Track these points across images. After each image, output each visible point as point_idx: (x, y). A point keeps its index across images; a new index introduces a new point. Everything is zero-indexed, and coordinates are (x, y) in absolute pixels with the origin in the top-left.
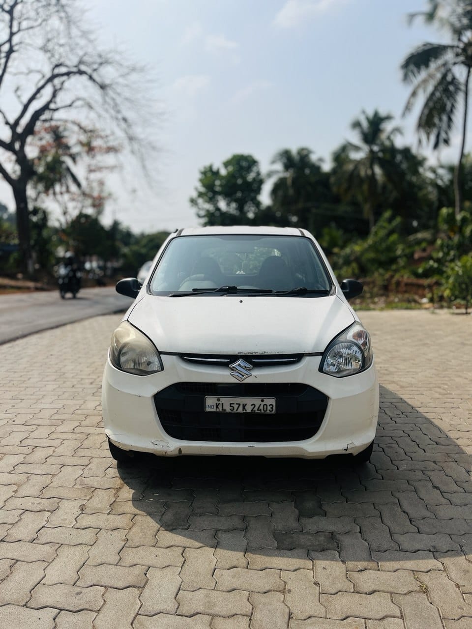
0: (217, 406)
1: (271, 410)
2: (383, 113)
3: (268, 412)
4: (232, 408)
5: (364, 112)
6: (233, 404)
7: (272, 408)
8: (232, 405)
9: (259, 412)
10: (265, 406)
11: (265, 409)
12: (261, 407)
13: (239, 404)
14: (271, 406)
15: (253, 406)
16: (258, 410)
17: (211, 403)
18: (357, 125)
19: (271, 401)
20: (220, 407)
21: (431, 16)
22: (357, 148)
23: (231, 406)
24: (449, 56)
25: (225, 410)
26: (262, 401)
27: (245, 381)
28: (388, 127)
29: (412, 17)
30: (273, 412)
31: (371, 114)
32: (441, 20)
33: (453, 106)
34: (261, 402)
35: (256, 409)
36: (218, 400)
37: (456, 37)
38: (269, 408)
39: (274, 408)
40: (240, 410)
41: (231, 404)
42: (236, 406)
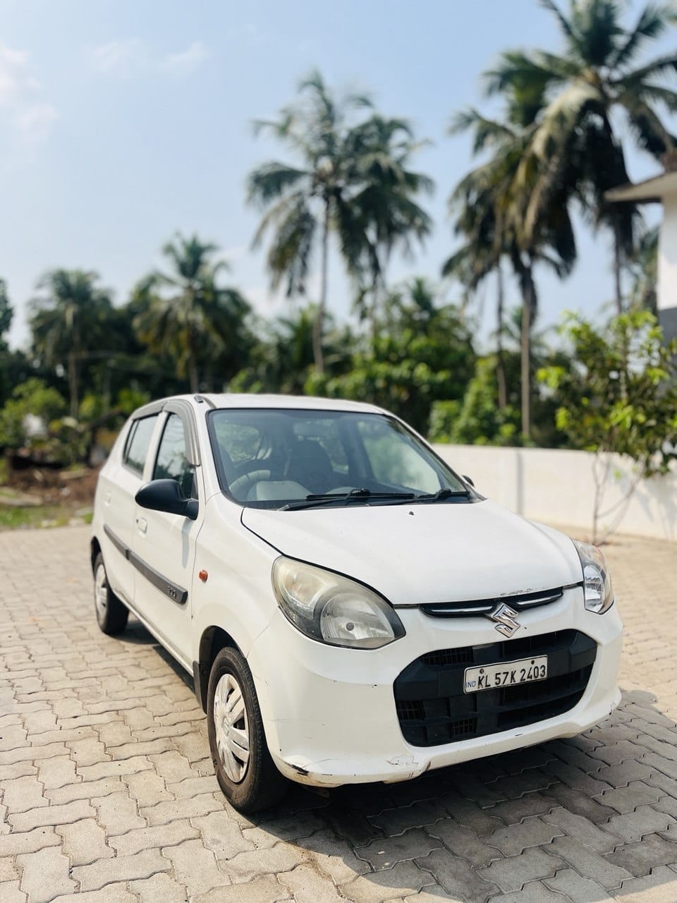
0: (480, 682)
1: (543, 674)
2: (203, 240)
3: (539, 677)
4: (497, 681)
5: (178, 234)
6: (500, 674)
7: (544, 671)
8: (498, 676)
9: (529, 680)
10: (536, 670)
11: (536, 675)
12: (532, 673)
13: (507, 673)
14: (543, 669)
15: (523, 672)
16: (528, 677)
17: (472, 679)
18: (169, 250)
19: (542, 661)
20: (483, 682)
21: (283, 130)
22: (170, 282)
23: (496, 678)
24: (304, 184)
25: (489, 685)
26: (533, 663)
27: (513, 637)
28: (211, 259)
29: (259, 125)
30: (545, 676)
31: (188, 237)
32: (295, 138)
33: (308, 247)
34: (531, 665)
35: (525, 677)
36: (481, 672)
37: (312, 162)
38: (540, 671)
39: (546, 671)
40: (508, 682)
41: (497, 674)
42: (502, 677)
